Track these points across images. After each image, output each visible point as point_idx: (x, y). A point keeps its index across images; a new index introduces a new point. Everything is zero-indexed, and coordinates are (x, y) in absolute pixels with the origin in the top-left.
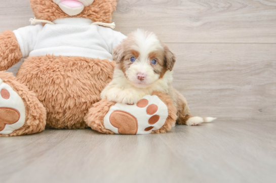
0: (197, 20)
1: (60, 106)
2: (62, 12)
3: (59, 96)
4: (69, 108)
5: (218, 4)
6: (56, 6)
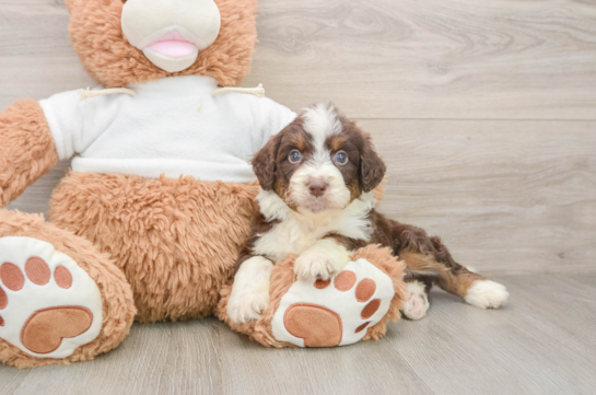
1: (159, 282)
2: (152, 65)
3: (161, 262)
6: (137, 55)
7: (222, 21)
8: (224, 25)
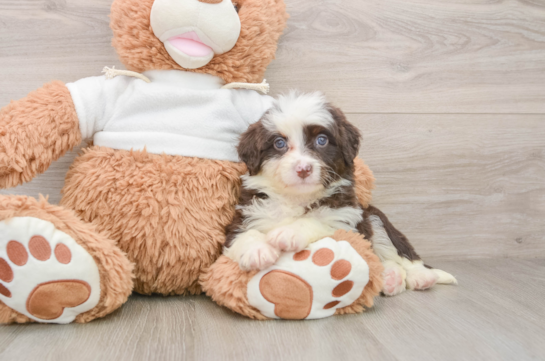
0: (406, 68)
2: (169, 58)
4: (168, 265)
5: (446, 39)
6: (159, 45)
7: (241, 32)
8: (242, 36)
